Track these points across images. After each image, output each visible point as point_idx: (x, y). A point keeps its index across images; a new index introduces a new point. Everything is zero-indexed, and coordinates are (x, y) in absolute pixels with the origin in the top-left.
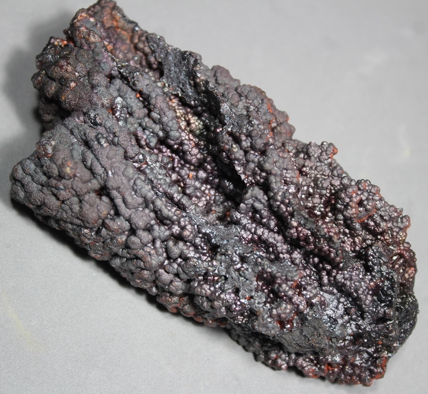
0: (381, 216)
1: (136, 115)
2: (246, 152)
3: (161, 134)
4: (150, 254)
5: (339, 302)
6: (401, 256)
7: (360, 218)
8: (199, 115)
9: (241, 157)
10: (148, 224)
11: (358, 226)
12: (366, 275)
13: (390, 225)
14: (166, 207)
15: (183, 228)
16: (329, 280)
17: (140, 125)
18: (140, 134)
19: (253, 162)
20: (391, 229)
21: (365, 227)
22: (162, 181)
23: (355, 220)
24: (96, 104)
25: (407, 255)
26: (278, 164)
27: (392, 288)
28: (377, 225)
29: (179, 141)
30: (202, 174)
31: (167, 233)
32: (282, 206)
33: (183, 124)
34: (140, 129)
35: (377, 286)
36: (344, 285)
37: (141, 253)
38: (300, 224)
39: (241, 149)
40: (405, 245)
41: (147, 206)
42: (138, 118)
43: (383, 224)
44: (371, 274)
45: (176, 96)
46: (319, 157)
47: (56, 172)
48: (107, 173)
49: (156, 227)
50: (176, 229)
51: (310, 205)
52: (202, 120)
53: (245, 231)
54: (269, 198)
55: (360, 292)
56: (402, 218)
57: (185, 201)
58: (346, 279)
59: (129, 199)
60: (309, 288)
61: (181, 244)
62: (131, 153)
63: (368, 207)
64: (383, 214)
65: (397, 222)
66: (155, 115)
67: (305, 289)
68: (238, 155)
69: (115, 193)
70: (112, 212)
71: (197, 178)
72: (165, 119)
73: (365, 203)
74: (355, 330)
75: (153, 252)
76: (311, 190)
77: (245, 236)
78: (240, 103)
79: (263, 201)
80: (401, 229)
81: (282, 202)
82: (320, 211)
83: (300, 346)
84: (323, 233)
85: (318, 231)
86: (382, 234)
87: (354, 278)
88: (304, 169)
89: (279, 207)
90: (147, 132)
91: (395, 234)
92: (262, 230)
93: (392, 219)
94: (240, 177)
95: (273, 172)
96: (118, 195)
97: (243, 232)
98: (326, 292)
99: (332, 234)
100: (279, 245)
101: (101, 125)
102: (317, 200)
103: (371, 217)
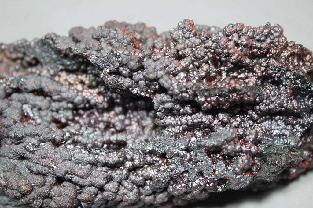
0: (258, 41)
1: (44, 107)
2: (131, 77)
3: (70, 105)
4: (126, 194)
5: (276, 121)
6: (293, 55)
7: (245, 55)
8: (85, 72)
9: (130, 84)
10: (107, 177)
11: (248, 61)
12: (279, 89)
13: (268, 41)
14: (108, 157)
15: (132, 160)
16: (258, 114)
17: (52, 111)
18: (57, 116)
19: (141, 80)
20: (272, 43)
21: (253, 56)
22: (95, 137)
23: (243, 59)
24: (9, 126)
25: (296, 51)
26: (158, 68)
27: (304, 82)
28: (260, 49)
29: (86, 101)
30: (118, 109)
31: (124, 172)
32: (184, 95)
33: (80, 87)
34: (54, 114)
35: (293, 90)
36: (270, 110)
37: (119, 197)
38: (206, 97)
39: (125, 77)
40: (290, 45)
41: (97, 166)
42: (47, 109)
43: (264, 45)
44: (283, 86)
45: (62, 70)
46: (183, 37)
47: (18, 194)
48: (52, 167)
49: (114, 174)
50: (129, 164)
51: (203, 74)
52: (90, 74)
53: (174, 127)
54: (172, 96)
55: (285, 105)
56: (274, 30)
57: (121, 137)
58: (268, 105)
59: (80, 173)
60: (248, 132)
61: (139, 172)
62: (58, 138)
63: (244, 43)
64: (258, 37)
65: (272, 34)
66: (55, 97)
67: (246, 136)
68: (127, 84)
69: (68, 176)
70: (78, 188)
71: (117, 115)
72: (64, 95)
73: (240, 41)
74: (302, 130)
75: (126, 191)
76: (197, 64)
77: (177, 131)
78: (102, 44)
79: (169, 100)
80: (278, 37)
81: (182, 92)
82: (214, 72)
83: (274, 173)
84: (226, 90)
85: (222, 91)
86: (268, 52)
87: (273, 99)
88: (180, 53)
89: (182, 97)
90: (61, 112)
91: (277, 43)
92: (185, 118)
93: (267, 36)
94: (141, 96)
95: (159, 76)
96: (71, 175)
97: (173, 129)
98: (262, 122)
99: (233, 85)
100: (204, 119)
101: (23, 137)
102: (205, 67)
103: (251, 47)
